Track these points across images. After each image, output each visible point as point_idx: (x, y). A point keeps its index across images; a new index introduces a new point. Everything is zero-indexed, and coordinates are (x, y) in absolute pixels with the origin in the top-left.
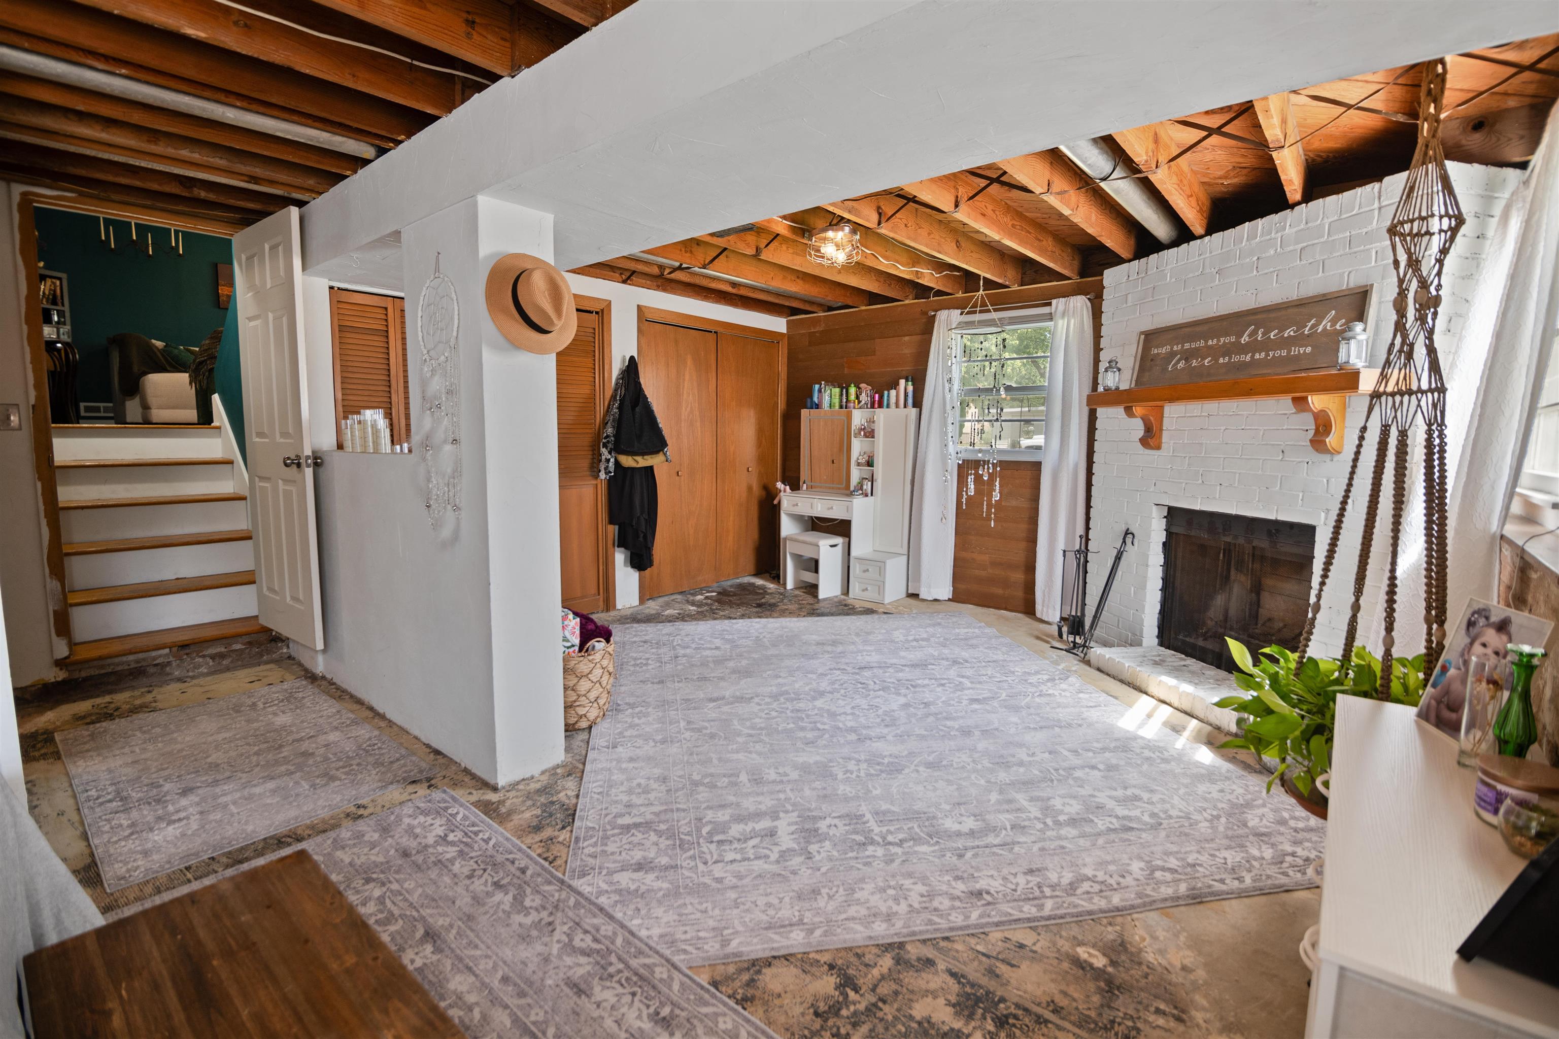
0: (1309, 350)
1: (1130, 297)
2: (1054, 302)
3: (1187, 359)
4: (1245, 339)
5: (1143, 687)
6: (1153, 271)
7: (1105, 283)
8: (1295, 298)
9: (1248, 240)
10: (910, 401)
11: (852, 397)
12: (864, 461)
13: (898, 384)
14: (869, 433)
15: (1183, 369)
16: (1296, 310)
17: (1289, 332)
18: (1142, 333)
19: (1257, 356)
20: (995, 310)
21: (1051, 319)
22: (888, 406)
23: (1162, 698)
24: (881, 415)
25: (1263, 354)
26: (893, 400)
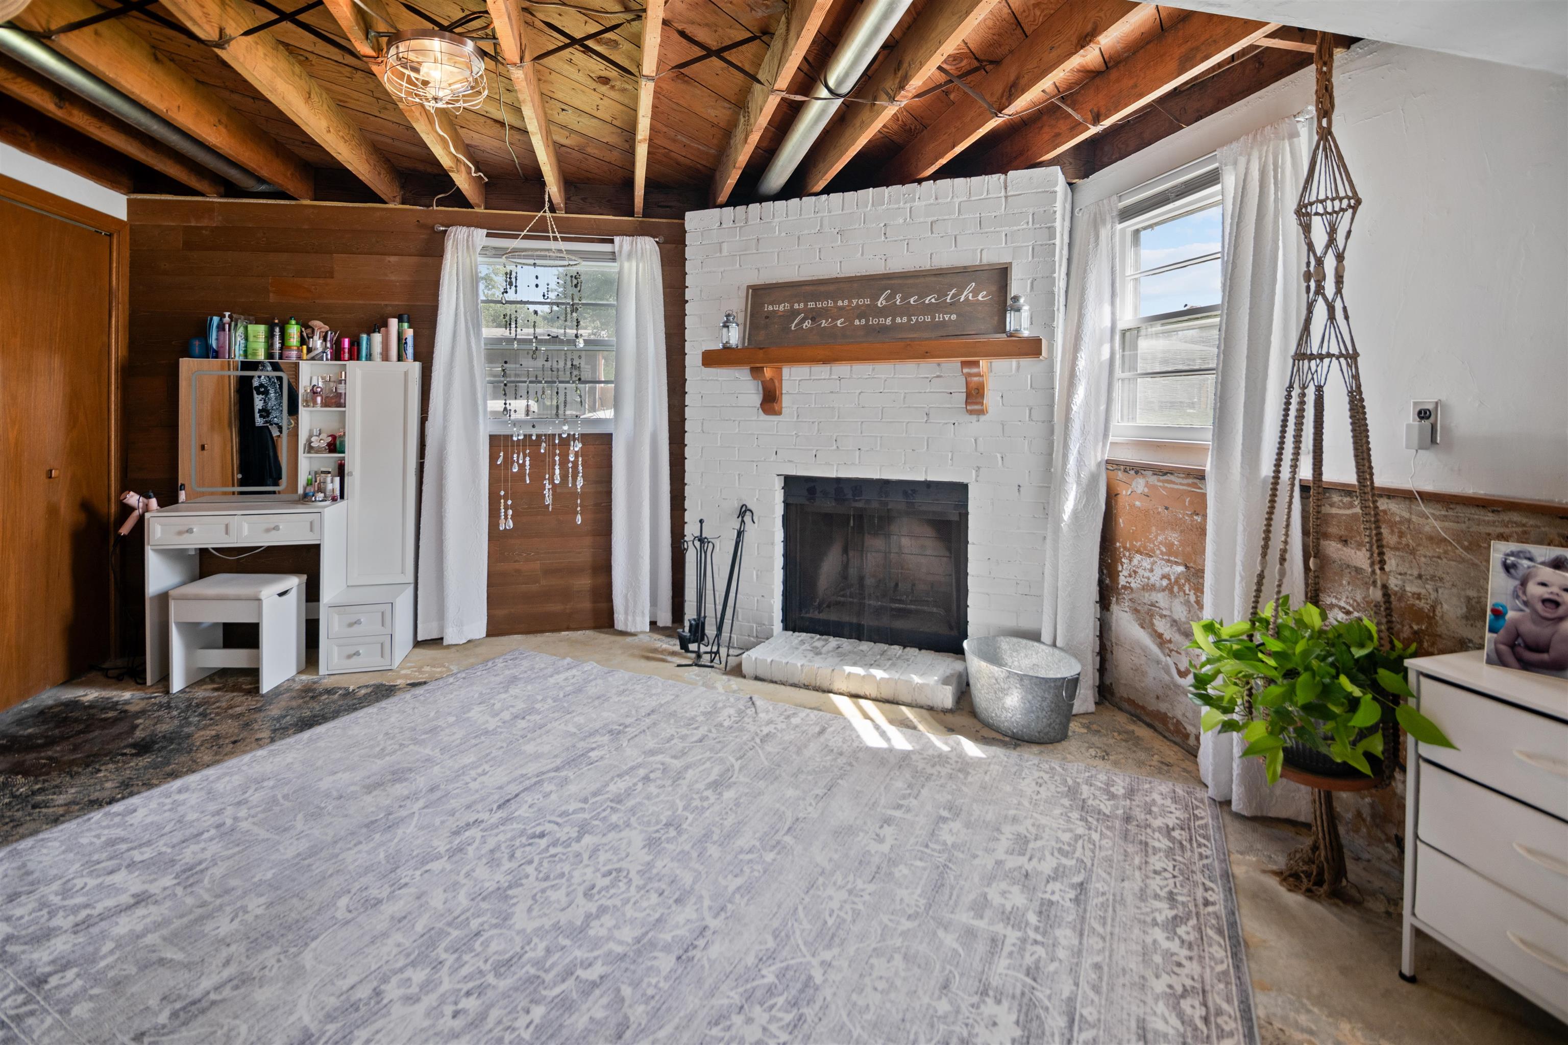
0: (954, 317)
1: (725, 246)
2: (617, 239)
3: (813, 319)
4: (881, 302)
5: (825, 685)
6: (754, 221)
7: (687, 227)
8: (928, 267)
9: (873, 205)
10: (410, 350)
11: (294, 341)
12: (323, 444)
13: (386, 325)
14: (336, 400)
15: (811, 329)
16: (933, 279)
17: (930, 299)
18: (749, 287)
19: (898, 320)
20: (563, 239)
21: (614, 259)
22: (369, 357)
23: (854, 692)
24: (355, 370)
25: (905, 319)
26: (377, 348)
